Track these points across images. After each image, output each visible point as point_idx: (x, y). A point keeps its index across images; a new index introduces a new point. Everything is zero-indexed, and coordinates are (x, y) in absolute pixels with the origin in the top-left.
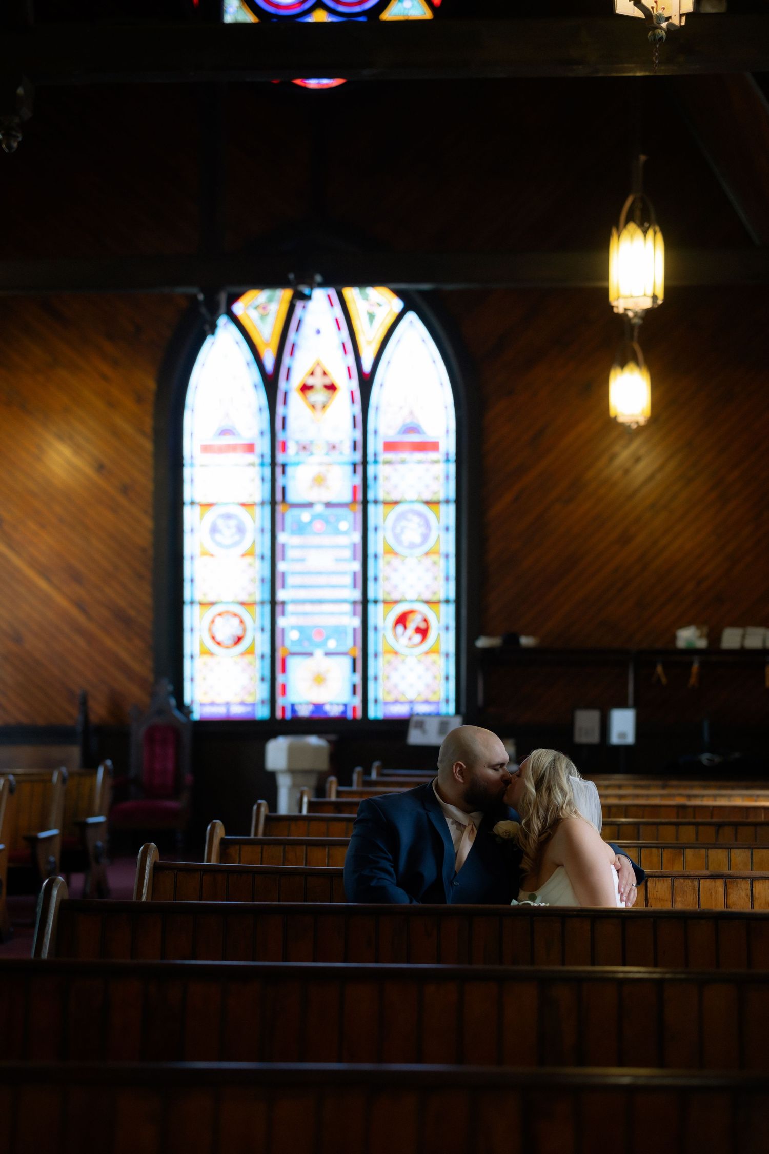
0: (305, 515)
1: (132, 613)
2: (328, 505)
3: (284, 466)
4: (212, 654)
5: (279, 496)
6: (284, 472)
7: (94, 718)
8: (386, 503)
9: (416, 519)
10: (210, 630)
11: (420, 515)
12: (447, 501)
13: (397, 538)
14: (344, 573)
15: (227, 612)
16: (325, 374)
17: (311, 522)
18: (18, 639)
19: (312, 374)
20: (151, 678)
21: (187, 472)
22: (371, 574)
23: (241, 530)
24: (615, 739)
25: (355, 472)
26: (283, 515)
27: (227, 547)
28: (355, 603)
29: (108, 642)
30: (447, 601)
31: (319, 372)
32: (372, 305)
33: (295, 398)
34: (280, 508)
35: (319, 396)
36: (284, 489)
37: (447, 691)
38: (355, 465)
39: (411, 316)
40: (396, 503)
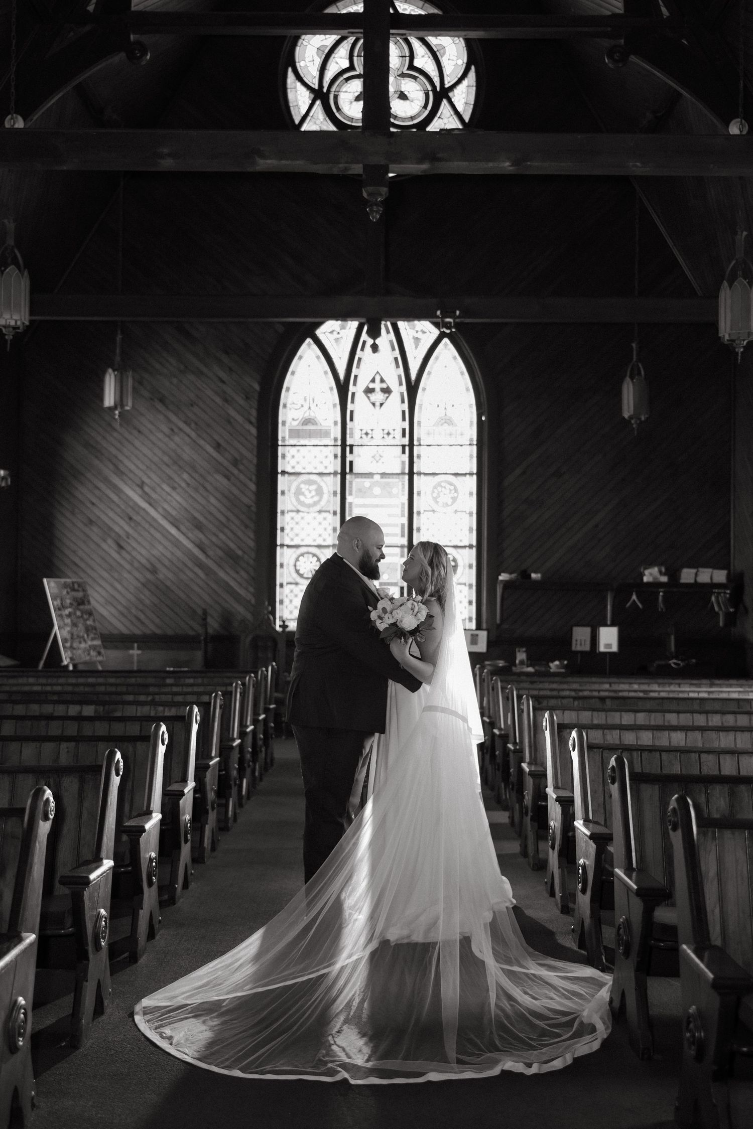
0: (367, 482)
1: (240, 553)
2: (383, 475)
3: (351, 446)
4: (297, 584)
5: (348, 470)
6: (351, 452)
7: (210, 631)
8: (425, 474)
9: (448, 486)
10: (295, 566)
11: (451, 484)
12: (471, 474)
13: (435, 499)
14: (395, 525)
15: (308, 553)
16: (382, 381)
17: (370, 488)
18: (154, 571)
19: (373, 381)
20: (253, 601)
21: (280, 450)
22: (415, 527)
23: (319, 492)
24: (602, 649)
25: (404, 452)
26: (351, 483)
27: (309, 506)
28: (402, 547)
29: (222, 574)
30: (471, 546)
31: (378, 379)
32: (417, 332)
33: (360, 397)
34: (348, 477)
35: (378, 397)
36: (351, 463)
37: (470, 611)
38: (404, 446)
39: (446, 340)
40: (434, 474)
